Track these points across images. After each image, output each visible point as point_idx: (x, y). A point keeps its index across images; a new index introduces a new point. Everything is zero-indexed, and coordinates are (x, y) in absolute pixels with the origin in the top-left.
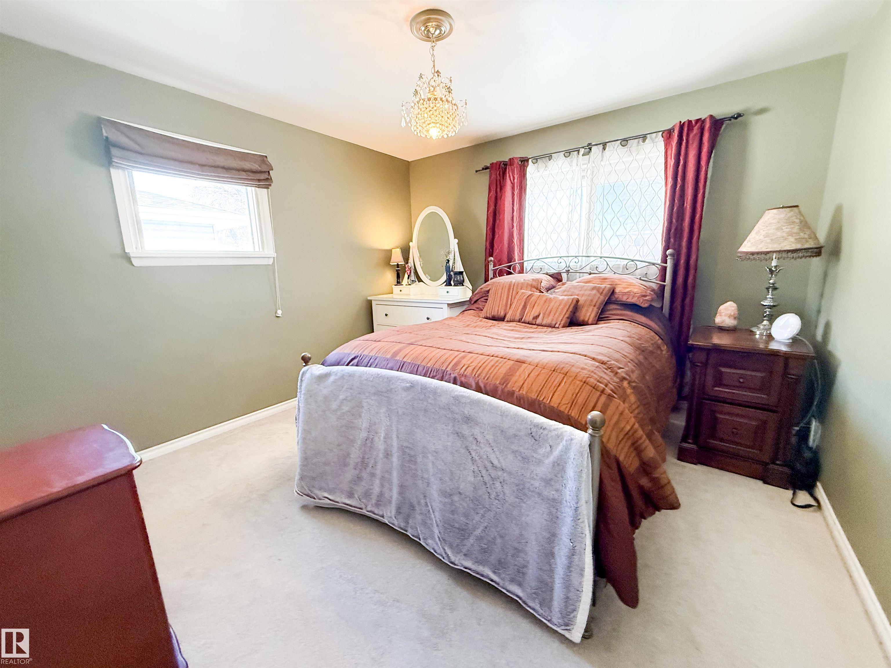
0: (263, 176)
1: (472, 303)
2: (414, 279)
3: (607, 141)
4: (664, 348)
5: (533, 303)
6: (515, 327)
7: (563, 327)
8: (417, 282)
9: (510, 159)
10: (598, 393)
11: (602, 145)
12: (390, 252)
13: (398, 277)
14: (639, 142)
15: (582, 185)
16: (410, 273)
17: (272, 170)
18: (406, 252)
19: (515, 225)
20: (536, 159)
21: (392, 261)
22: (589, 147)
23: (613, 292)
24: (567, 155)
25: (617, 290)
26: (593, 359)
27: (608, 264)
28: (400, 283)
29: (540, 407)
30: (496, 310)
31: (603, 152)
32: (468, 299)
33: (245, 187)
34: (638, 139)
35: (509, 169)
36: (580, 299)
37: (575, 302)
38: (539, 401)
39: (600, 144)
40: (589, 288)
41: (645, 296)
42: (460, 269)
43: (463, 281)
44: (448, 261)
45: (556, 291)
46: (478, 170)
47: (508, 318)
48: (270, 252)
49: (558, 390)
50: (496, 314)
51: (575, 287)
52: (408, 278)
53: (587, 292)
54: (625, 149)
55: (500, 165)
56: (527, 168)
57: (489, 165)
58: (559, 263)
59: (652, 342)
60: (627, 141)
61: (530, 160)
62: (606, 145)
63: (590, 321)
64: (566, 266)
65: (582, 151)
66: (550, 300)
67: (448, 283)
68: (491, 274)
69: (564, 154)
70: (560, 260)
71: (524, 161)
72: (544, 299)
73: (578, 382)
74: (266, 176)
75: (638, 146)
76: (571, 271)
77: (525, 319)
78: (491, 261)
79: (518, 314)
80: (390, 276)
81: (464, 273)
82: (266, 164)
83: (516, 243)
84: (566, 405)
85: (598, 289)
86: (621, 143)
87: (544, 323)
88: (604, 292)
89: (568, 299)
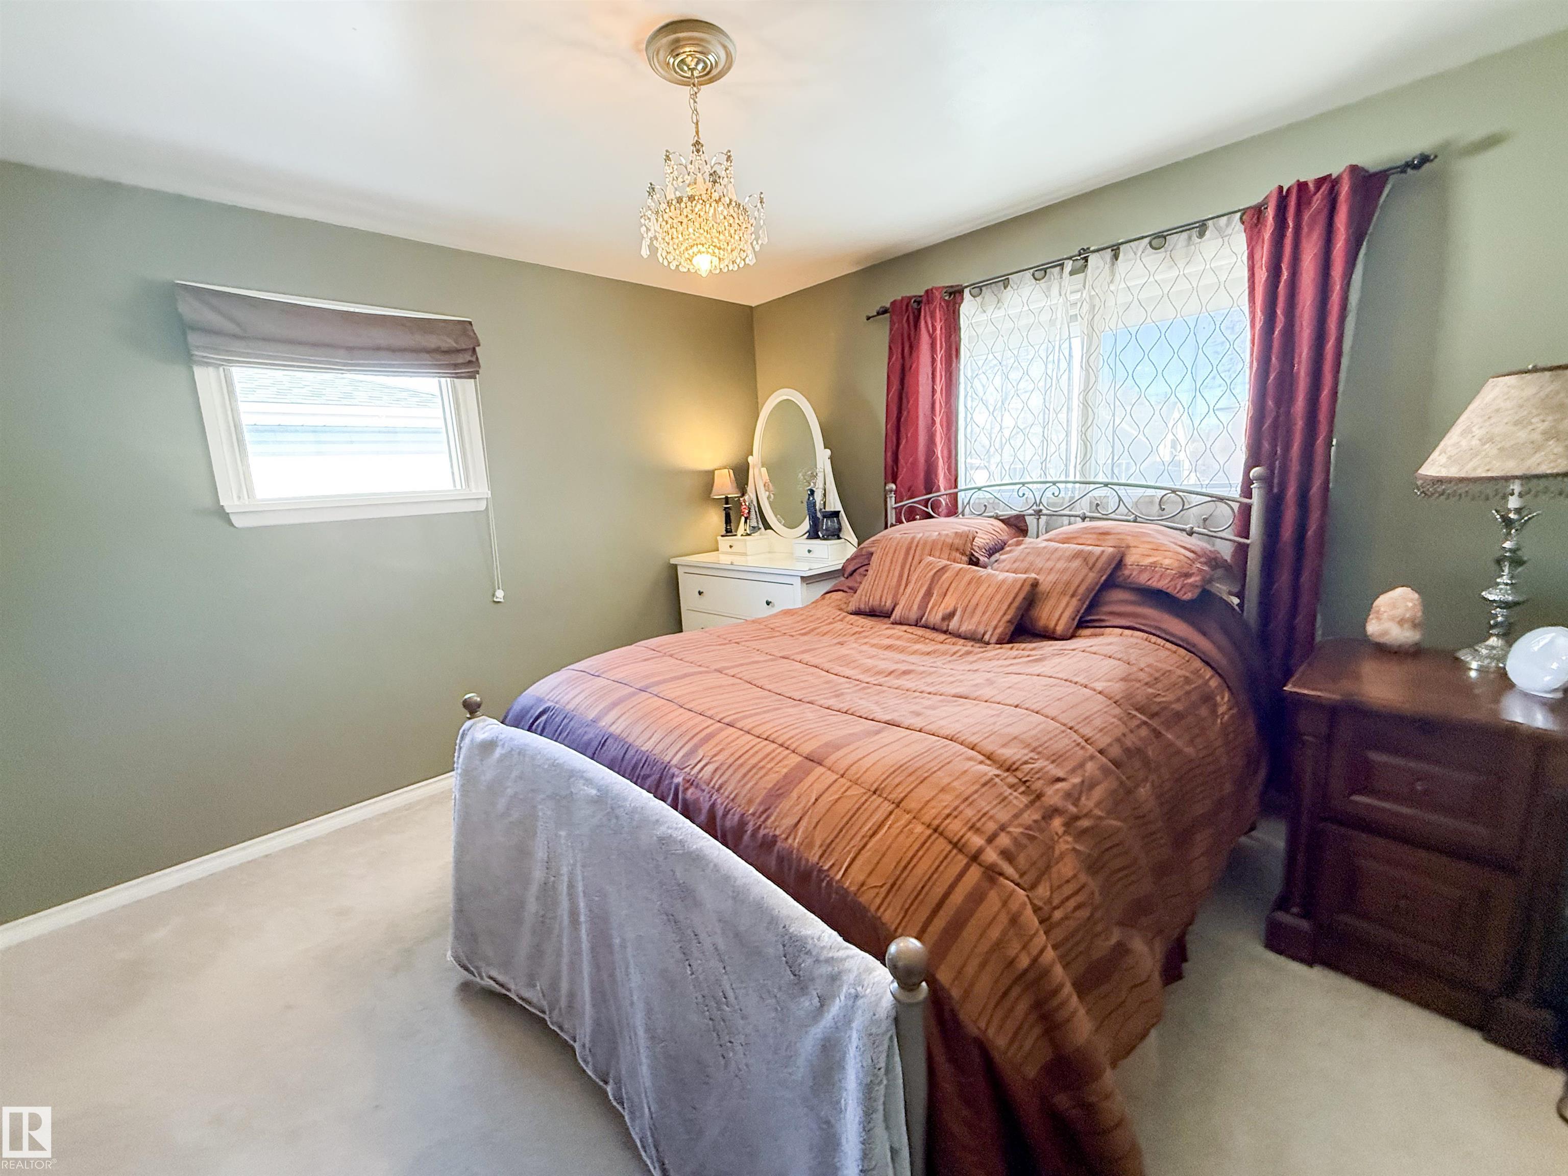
0: (461, 358)
1: (846, 576)
2: (756, 525)
3: (1120, 241)
4: (1224, 700)
5: (946, 586)
6: (899, 638)
7: (1000, 642)
8: (763, 528)
9: (927, 291)
10: (962, 860)
11: (1110, 250)
12: (709, 477)
13: (728, 520)
14: (1190, 238)
15: (1069, 336)
16: (749, 513)
17: (479, 345)
18: (741, 474)
19: (938, 420)
20: (978, 288)
21: (712, 495)
22: (1084, 256)
23: (1119, 563)
24: (1038, 275)
25: (1130, 560)
26: (989, 758)
27: (1120, 499)
28: (731, 532)
29: (820, 888)
30: (878, 598)
31: (1113, 264)
32: (840, 567)
33: (437, 379)
34: (1188, 232)
35: (925, 311)
36: (1040, 582)
37: (1027, 588)
38: (820, 870)
39: (1107, 248)
40: (1067, 554)
41: (1187, 575)
42: (835, 507)
43: (840, 529)
44: (812, 492)
45: (1003, 557)
46: (871, 315)
47: (896, 615)
48: (481, 489)
49: (868, 847)
50: (876, 603)
51: (1038, 552)
52: (746, 522)
53: (1061, 565)
54: (1161, 254)
55: (907, 306)
56: (960, 307)
57: (888, 305)
58: (1021, 495)
59: (1188, 688)
60: (1165, 237)
61: (967, 291)
62: (1119, 249)
63: (1060, 629)
64: (1035, 502)
65: (1069, 265)
66: (979, 581)
67: (813, 534)
68: (892, 518)
69: (1033, 275)
70: (1024, 489)
71: (956, 293)
72: (968, 577)
73: (919, 828)
74: (467, 357)
75: (1188, 245)
76: (1045, 511)
77: (927, 619)
78: (891, 491)
79: (915, 607)
80: (716, 519)
81: (842, 513)
82: (469, 336)
83: (940, 456)
84: (877, 890)
85: (1084, 557)
86: (1150, 243)
87: (963, 629)
88: (1099, 565)
89: (1016, 580)
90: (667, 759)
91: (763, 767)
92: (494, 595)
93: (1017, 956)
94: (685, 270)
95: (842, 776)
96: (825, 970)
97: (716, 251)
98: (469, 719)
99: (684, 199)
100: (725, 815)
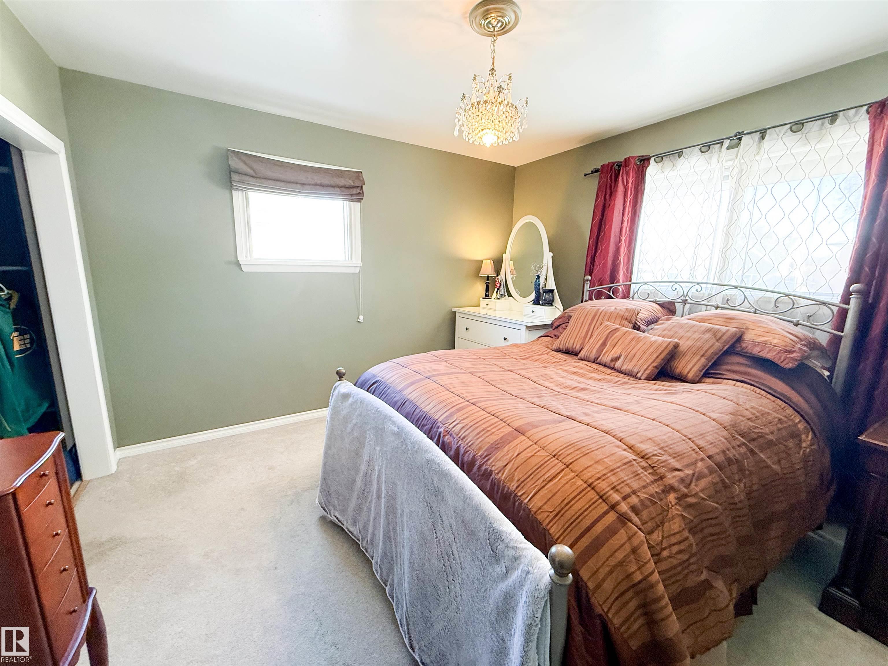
0: (355, 191)
1: (553, 328)
2: (503, 293)
3: (767, 127)
4: (808, 439)
5: (616, 341)
6: (582, 368)
7: (648, 379)
8: (507, 296)
9: (626, 159)
10: (605, 507)
11: (759, 133)
12: (480, 263)
13: (487, 290)
14: (823, 124)
15: (721, 189)
16: (500, 286)
17: (364, 184)
18: (498, 264)
19: (623, 239)
20: (660, 158)
21: (480, 273)
22: (739, 137)
23: (739, 339)
24: (703, 149)
25: (747, 337)
26: (630, 448)
27: (745, 297)
28: (488, 296)
29: (514, 505)
30: (572, 342)
31: (760, 142)
32: (550, 323)
33: (342, 202)
34: (822, 120)
35: (623, 171)
36: (680, 345)
37: (671, 347)
38: (516, 495)
39: (757, 131)
40: (702, 329)
41: (791, 352)
42: (551, 287)
43: (553, 300)
44: (539, 277)
45: (656, 327)
46: (587, 173)
47: (582, 354)
48: (358, 261)
49: (546, 487)
50: (570, 346)
51: (681, 326)
52: (497, 291)
53: (696, 336)
54: (799, 135)
55: (612, 168)
56: (646, 169)
57: (599, 168)
58: (674, 289)
59: (780, 426)
60: (803, 124)
61: (652, 159)
62: (765, 132)
63: (690, 376)
64: (684, 295)
65: (727, 143)
66: (639, 340)
67: (536, 302)
68: (586, 296)
69: (700, 149)
70: (676, 286)
71: (645, 161)
72: (631, 337)
73: (580, 482)
74: (358, 191)
75: (821, 129)
76: (689, 301)
77: (601, 360)
78: (587, 280)
79: (594, 352)
80: (481, 288)
81: (556, 291)
82: (360, 180)
83: (622, 261)
85: (715, 332)
86: (791, 128)
87: (624, 368)
88: (725, 338)
89: (663, 342)
90: (436, 417)
91: (489, 431)
92: (358, 318)
93: (634, 572)
94: (478, 144)
95: (536, 443)
96: (511, 553)
97: (497, 132)
98: (339, 380)
99: (481, 102)
100: (465, 453)
